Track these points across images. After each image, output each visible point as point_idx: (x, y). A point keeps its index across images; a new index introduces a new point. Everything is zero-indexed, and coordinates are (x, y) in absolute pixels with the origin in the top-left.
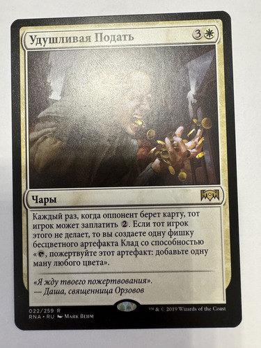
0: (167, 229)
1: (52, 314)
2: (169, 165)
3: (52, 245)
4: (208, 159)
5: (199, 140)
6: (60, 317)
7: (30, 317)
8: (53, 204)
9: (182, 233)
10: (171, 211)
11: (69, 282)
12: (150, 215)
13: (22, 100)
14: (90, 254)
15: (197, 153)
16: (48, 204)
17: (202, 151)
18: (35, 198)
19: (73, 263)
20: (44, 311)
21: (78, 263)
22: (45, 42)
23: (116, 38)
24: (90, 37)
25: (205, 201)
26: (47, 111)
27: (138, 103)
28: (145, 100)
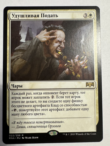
0: (71, 99)
1: (20, 137)
2: (72, 71)
3: (20, 106)
5: (85, 61)
6: (23, 138)
7: (10, 138)
8: (21, 88)
9: (78, 101)
10: (73, 91)
11: (28, 123)
12: (64, 93)
13: (8, 42)
14: (37, 110)
15: (85, 67)
16: (19, 88)
17: (87, 65)
18: (13, 85)
19: (29, 114)
20: (16, 135)
21: (32, 114)
22: (19, 17)
23: (50, 16)
24: (39, 15)
25: (88, 87)
26: (19, 47)
27: (59, 44)
28: (62, 43)
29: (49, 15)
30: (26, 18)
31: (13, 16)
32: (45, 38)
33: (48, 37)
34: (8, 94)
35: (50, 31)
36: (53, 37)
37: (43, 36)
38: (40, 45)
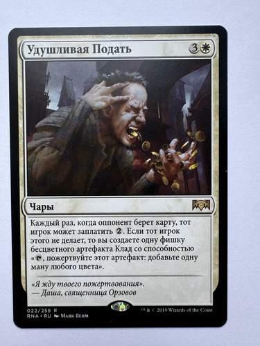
0: (160, 236)
1: (49, 314)
2: (163, 176)
3: (49, 250)
4: (200, 171)
5: (192, 153)
6: (57, 316)
7: (28, 316)
8: (51, 211)
9: (174, 241)
10: (163, 219)
11: (66, 285)
12: (144, 223)
13: (20, 110)
14: (85, 258)
15: (190, 165)
16: (46, 211)
17: (195, 163)
18: (33, 206)
19: (69, 267)
20: (41, 311)
21: (75, 267)
22: (43, 52)
23: (114, 50)
24: (87, 48)
25: (196, 210)
26: (44, 120)
27: (134, 115)
28: (141, 112)
29: (112, 48)
30: (58, 55)
31: (31, 50)
32: (101, 100)
33: (110, 98)
34: (22, 224)
35: (114, 86)
36: (121, 97)
37: (98, 97)
38: (92, 116)
